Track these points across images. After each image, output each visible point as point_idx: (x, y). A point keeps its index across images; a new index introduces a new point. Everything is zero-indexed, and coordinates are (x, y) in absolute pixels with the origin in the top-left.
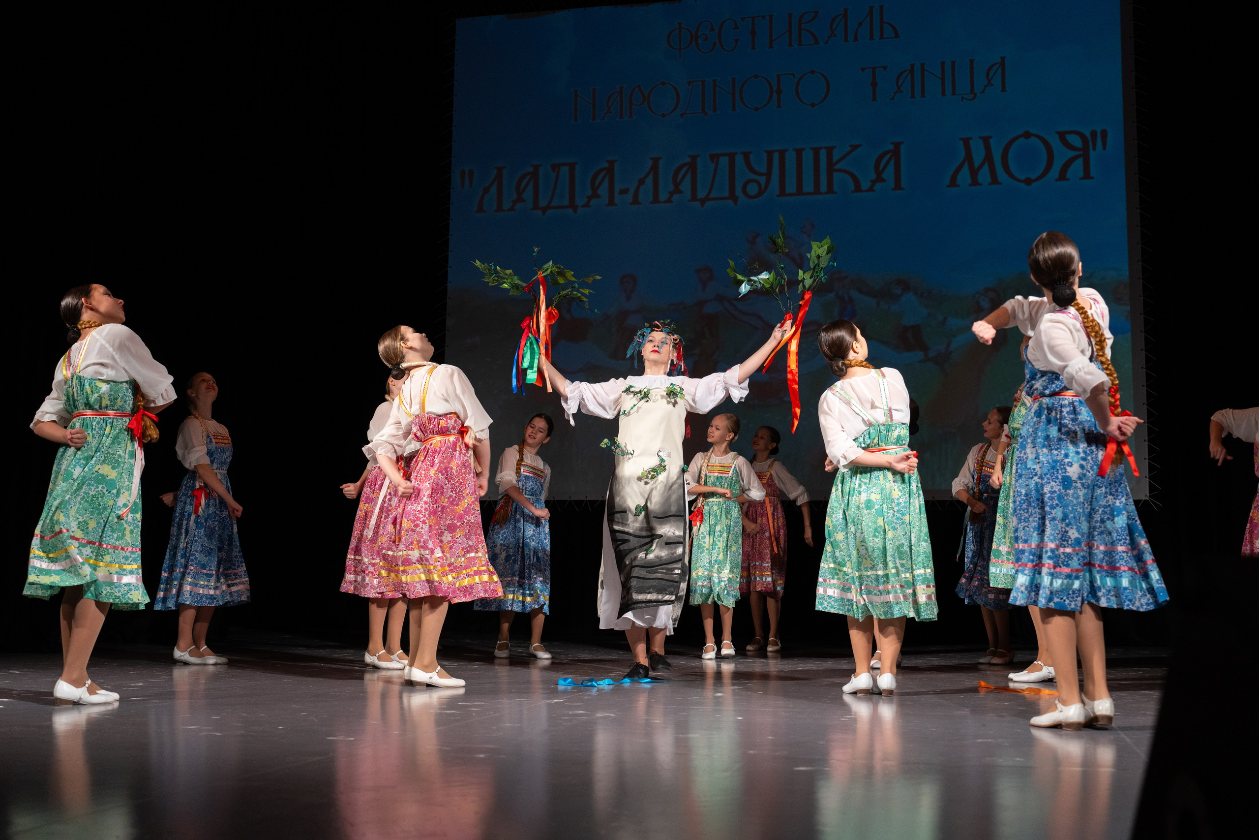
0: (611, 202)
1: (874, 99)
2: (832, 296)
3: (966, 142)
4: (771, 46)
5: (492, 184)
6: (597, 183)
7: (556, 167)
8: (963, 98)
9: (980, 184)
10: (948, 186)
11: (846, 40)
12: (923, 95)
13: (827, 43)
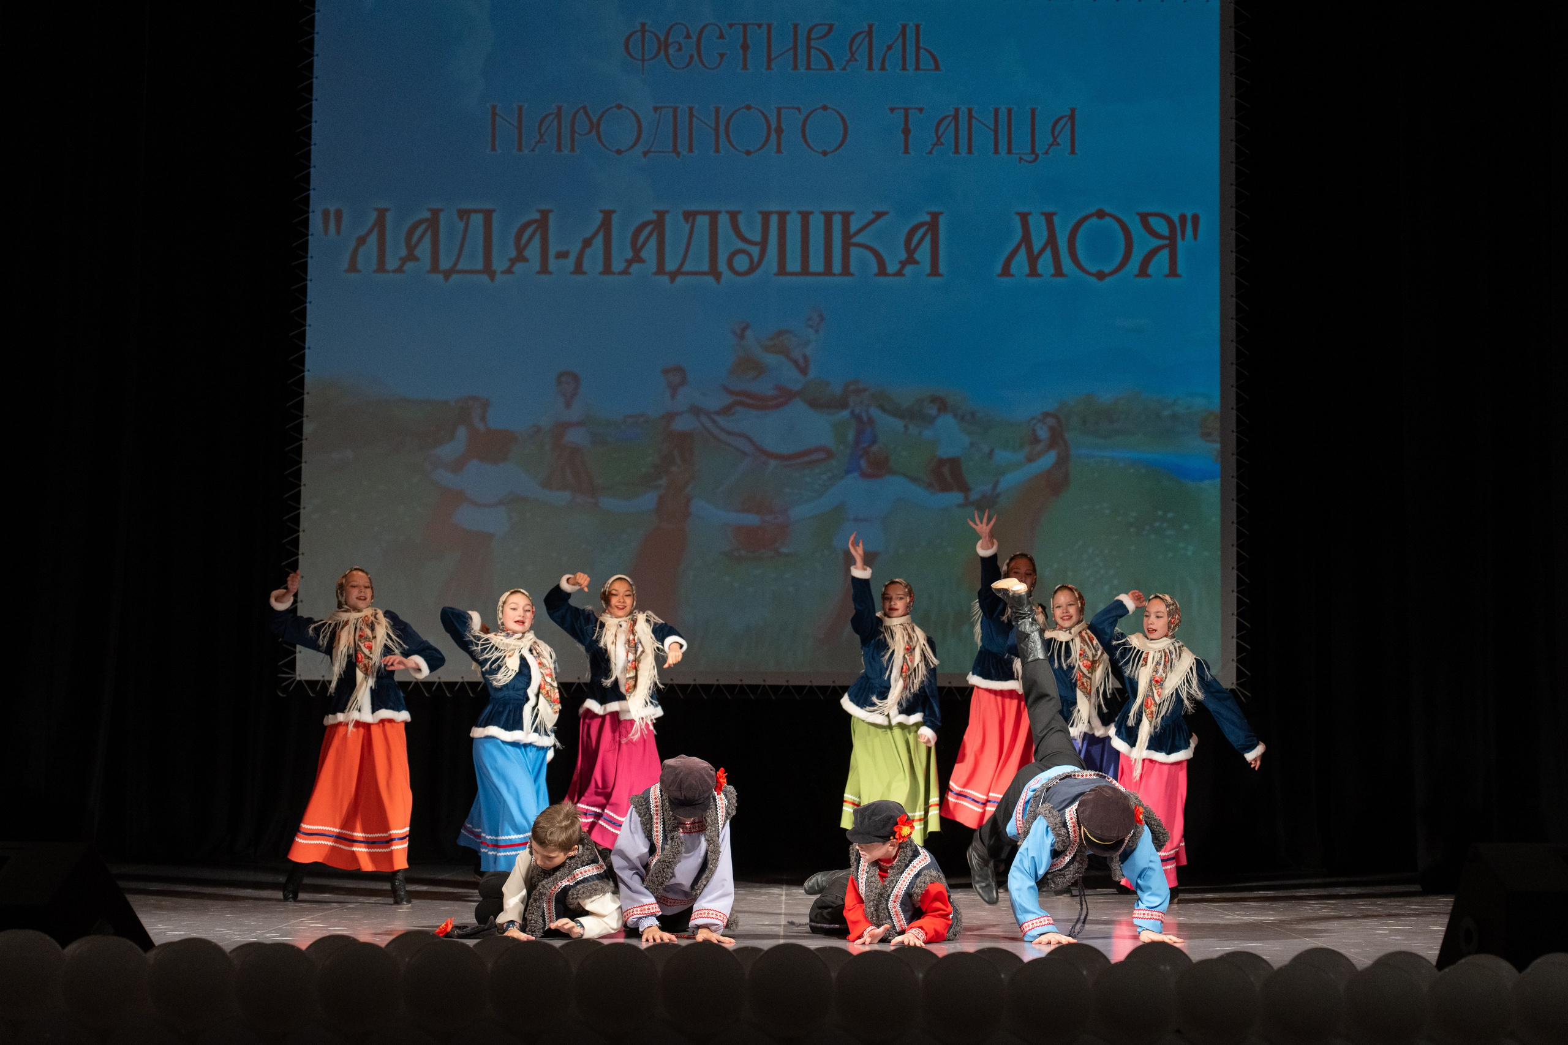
0: (544, 269)
1: (906, 151)
2: (845, 413)
3: (1024, 217)
4: (769, 67)
5: (370, 231)
6: (523, 241)
7: (464, 214)
8: (1021, 159)
9: (1040, 275)
10: (999, 275)
11: (870, 67)
12: (970, 151)
13: (844, 69)
